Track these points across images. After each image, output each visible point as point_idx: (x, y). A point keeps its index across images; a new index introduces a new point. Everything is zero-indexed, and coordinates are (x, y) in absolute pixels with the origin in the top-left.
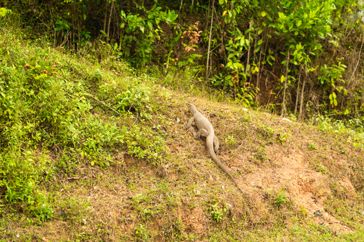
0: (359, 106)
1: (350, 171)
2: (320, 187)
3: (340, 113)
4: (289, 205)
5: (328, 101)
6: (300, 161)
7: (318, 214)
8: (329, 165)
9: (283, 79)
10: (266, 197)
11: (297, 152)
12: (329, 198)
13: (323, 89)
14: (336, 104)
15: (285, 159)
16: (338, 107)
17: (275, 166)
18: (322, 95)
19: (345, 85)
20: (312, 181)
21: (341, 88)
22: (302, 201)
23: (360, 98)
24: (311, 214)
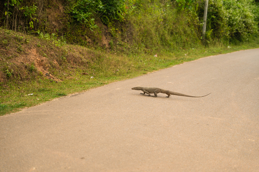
0: (44, 28)
1: (56, 57)
2: (46, 63)
3: (35, 32)
4: (35, 71)
5: (29, 25)
6: (35, 52)
7: (47, 75)
8: (47, 54)
9: (6, 13)
10: (26, 67)
11: (33, 48)
12: (50, 68)
13: (25, 19)
14: (33, 27)
15: (29, 51)
16: (34, 29)
17: (26, 54)
18: (25, 22)
19: (37, 17)
20: (42, 61)
21: (35, 18)
22: (40, 69)
23: (44, 24)
24: (44, 75)
